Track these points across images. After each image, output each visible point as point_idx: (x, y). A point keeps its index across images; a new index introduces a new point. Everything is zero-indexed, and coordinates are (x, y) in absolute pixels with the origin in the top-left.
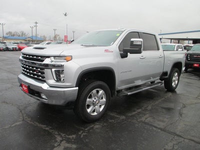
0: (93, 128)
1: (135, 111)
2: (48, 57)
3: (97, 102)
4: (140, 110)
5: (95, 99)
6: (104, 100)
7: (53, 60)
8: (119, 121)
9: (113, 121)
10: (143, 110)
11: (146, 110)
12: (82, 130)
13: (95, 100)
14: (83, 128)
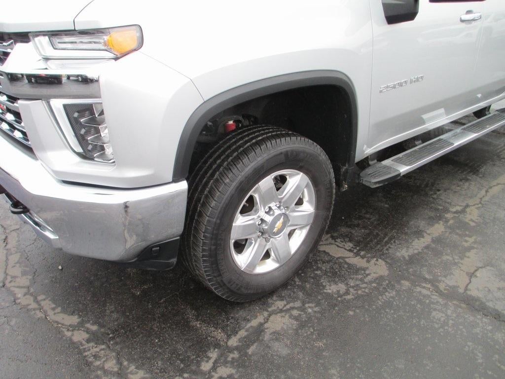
0: (259, 330)
1: (419, 234)
2: (23, 37)
3: (279, 224)
4: (438, 229)
5: (269, 211)
6: (308, 208)
7: (50, 52)
8: (365, 289)
9: (342, 287)
10: (452, 229)
11: (462, 227)
12: (217, 345)
13: (268, 219)
14: (219, 335)
